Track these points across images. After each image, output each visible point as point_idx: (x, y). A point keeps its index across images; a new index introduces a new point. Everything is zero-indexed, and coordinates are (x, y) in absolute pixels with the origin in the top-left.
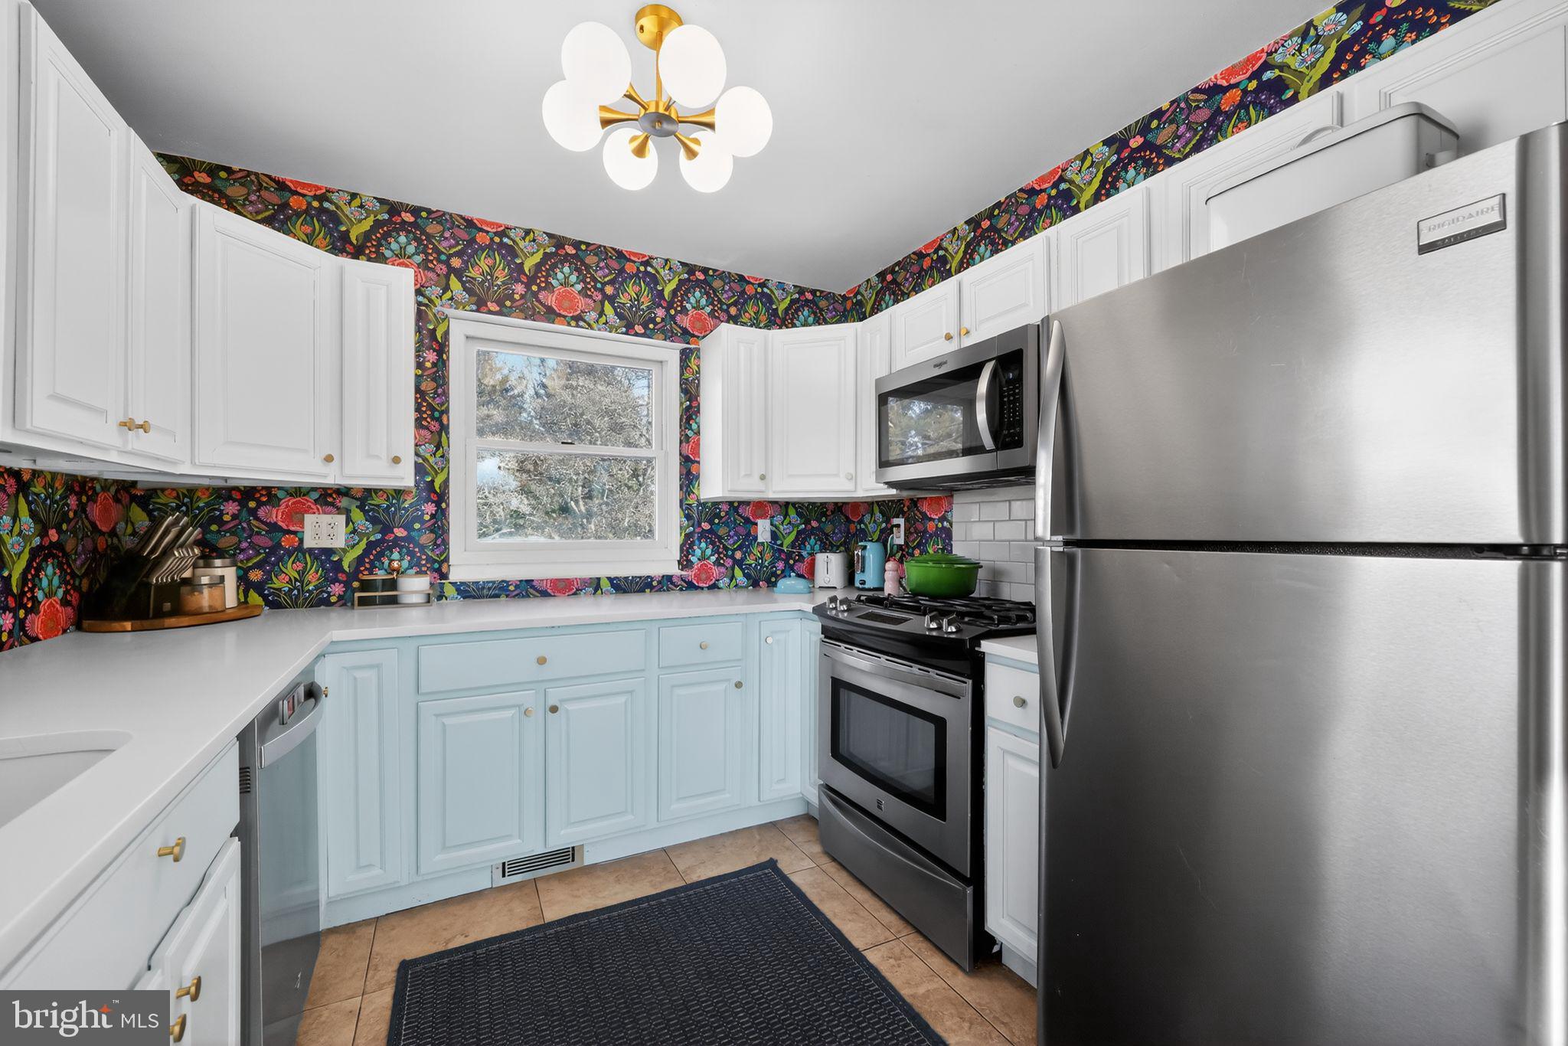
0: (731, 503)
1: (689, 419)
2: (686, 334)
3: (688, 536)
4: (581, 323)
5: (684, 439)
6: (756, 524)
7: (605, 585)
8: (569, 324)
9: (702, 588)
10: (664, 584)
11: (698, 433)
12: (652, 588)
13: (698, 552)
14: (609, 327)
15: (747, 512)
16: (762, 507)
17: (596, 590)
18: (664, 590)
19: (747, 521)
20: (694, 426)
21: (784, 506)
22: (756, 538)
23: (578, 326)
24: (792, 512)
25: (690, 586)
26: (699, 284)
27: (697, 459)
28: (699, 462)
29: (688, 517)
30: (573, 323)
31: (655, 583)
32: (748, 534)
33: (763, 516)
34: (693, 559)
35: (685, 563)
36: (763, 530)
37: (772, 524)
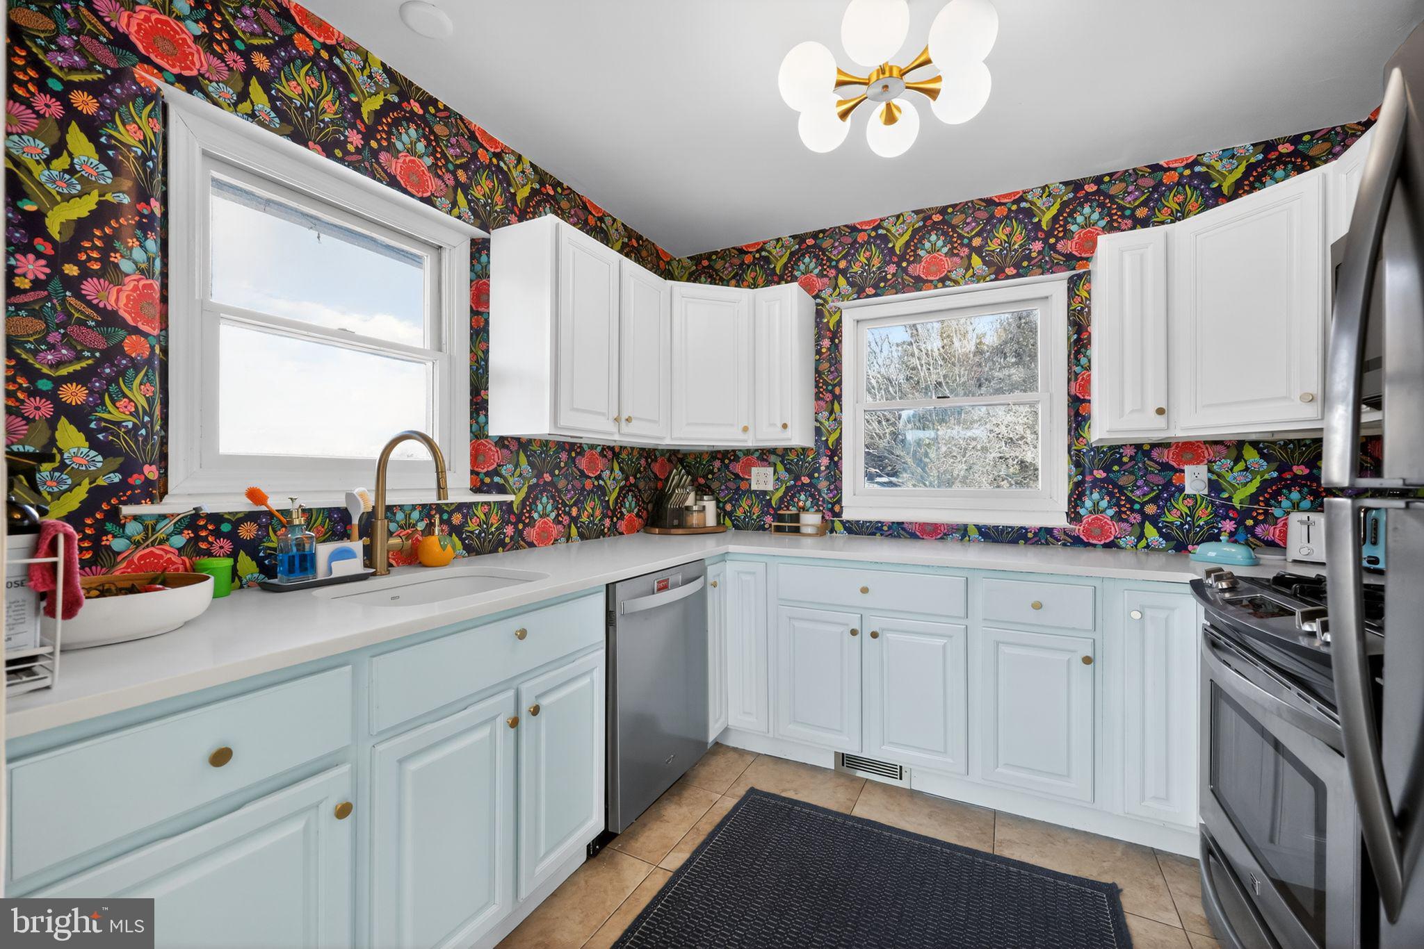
0: (1138, 447)
1: (1078, 353)
2: (1070, 260)
3: (1077, 485)
4: (948, 283)
5: (1072, 377)
6: (1183, 471)
7: (974, 534)
8: (936, 287)
9: (1094, 546)
10: (1043, 537)
11: (1088, 368)
12: (1027, 540)
13: (1088, 504)
14: (978, 278)
15: (1166, 456)
16: (1192, 449)
17: (963, 536)
18: (1042, 544)
19: (1165, 467)
20: (1083, 361)
21: (1236, 448)
22: (1181, 489)
23: (944, 286)
24: (1251, 456)
25: (1076, 542)
26: (1088, 198)
27: (1087, 398)
28: (1089, 401)
29: (1078, 464)
30: (940, 285)
31: (1030, 535)
32: (1169, 483)
33: (1197, 460)
34: (1082, 511)
35: (1073, 516)
36: (1195, 479)
37: (1210, 471)
